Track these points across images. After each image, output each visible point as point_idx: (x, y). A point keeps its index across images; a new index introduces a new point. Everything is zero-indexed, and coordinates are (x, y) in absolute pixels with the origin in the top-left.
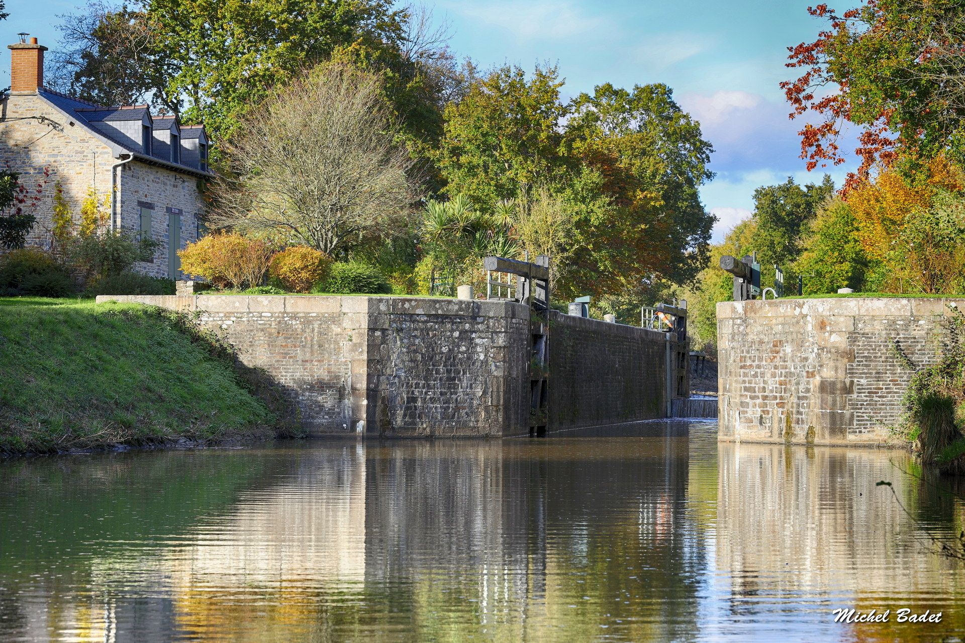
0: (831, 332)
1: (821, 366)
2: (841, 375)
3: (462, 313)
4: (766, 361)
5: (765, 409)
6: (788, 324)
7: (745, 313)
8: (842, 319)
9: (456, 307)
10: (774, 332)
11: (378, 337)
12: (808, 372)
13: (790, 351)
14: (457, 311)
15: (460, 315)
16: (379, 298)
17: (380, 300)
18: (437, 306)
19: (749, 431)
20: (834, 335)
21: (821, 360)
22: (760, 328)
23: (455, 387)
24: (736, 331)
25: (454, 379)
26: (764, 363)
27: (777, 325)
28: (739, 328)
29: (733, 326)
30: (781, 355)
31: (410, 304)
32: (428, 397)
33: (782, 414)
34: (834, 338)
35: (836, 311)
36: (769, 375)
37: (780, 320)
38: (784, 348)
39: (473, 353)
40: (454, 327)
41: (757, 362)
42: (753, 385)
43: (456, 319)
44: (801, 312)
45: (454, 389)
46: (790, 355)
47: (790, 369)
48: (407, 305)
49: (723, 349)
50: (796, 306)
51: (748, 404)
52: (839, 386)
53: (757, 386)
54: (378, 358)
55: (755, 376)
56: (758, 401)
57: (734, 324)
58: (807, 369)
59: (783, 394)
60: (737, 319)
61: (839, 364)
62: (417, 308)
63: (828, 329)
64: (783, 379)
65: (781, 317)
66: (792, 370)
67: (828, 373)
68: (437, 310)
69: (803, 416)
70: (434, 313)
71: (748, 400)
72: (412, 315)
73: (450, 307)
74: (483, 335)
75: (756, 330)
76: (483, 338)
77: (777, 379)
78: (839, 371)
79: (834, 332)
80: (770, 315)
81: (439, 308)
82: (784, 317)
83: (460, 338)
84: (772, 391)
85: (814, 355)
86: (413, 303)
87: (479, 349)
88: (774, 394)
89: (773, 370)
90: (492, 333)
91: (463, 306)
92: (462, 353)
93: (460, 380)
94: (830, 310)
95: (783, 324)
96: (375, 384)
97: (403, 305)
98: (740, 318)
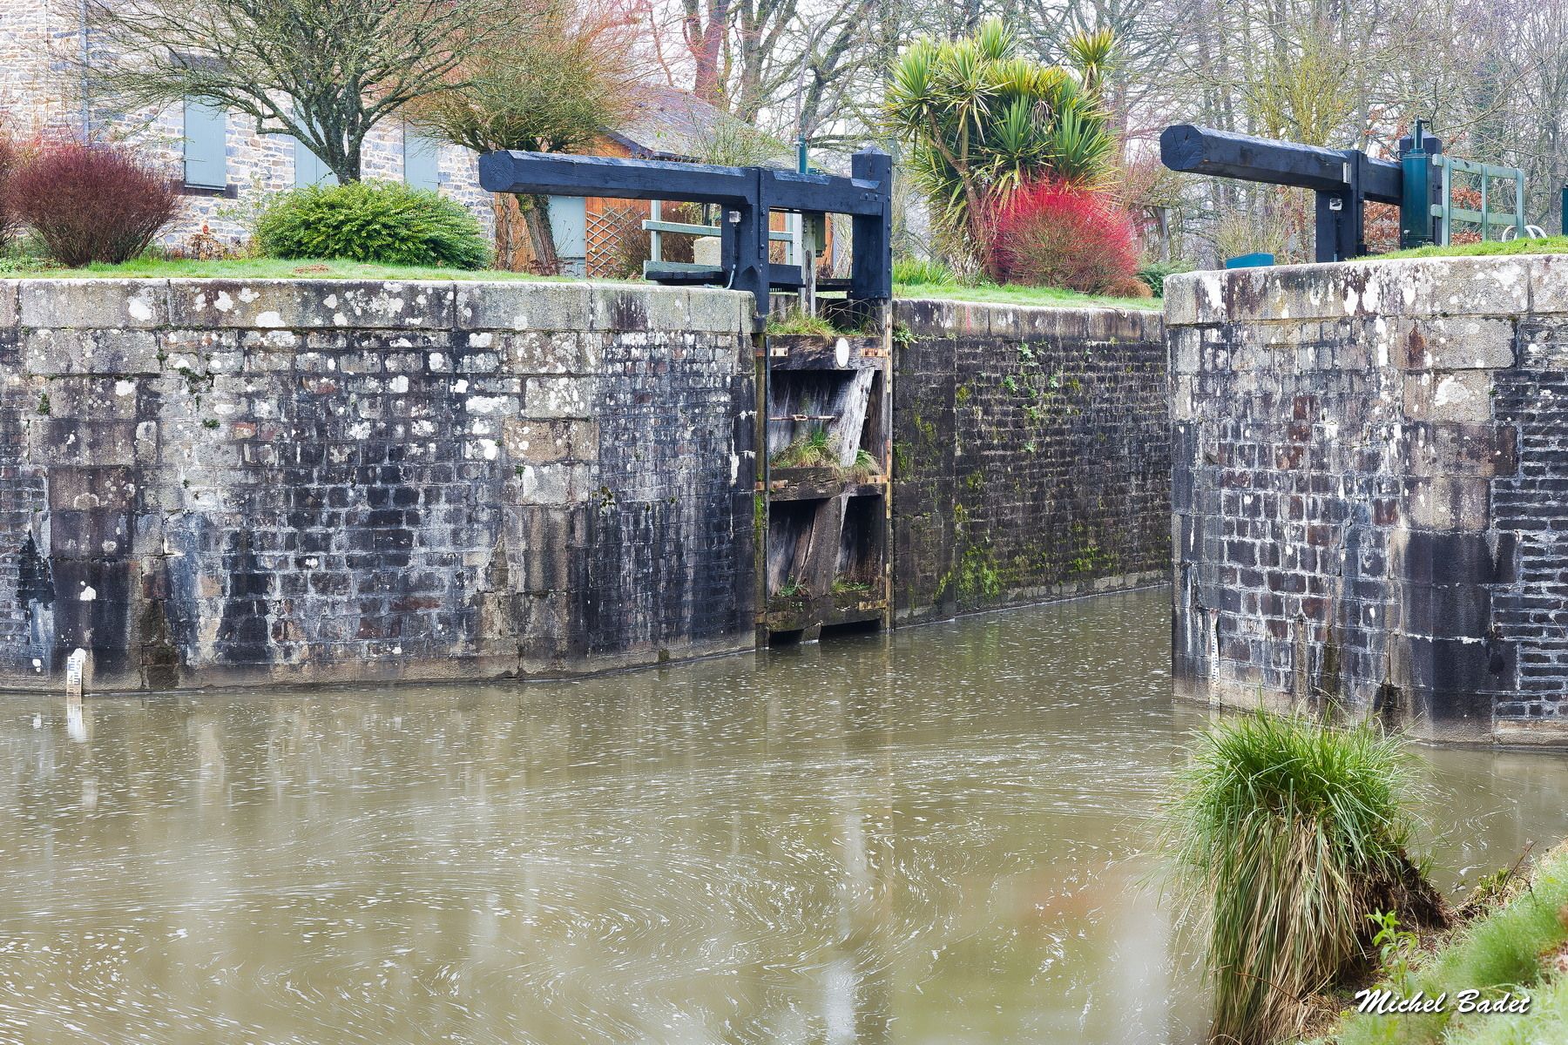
0: (1439, 372)
1: (1411, 484)
2: (1471, 518)
3: (417, 321)
4: (1279, 465)
5: (1277, 618)
6: (1331, 345)
7: (1229, 310)
8: (1473, 328)
9: (397, 305)
10: (1297, 372)
11: (128, 398)
12: (1378, 503)
13: (1334, 434)
14: (399, 316)
15: (411, 328)
16: (125, 282)
17: (133, 290)
18: (331, 301)
19: (1241, 685)
20: (1447, 382)
21: (1412, 465)
22: (1264, 358)
23: (401, 542)
24: (1208, 367)
25: (395, 518)
26: (1274, 470)
27: (1304, 345)
28: (1215, 356)
29: (1202, 351)
30: (1314, 444)
31: (234, 298)
32: (309, 573)
33: (1317, 638)
34: (1447, 393)
35: (1454, 300)
36: (1286, 510)
37: (1311, 331)
38: (1322, 424)
39: (463, 438)
40: (391, 364)
41: (1257, 468)
42: (1248, 540)
43: (397, 338)
44: (1360, 305)
45: (399, 547)
46: (1334, 445)
47: (1335, 491)
48: (224, 302)
49: (1181, 423)
50: (1347, 284)
51: (1237, 596)
52: (1466, 555)
53: (1258, 542)
54: (127, 459)
55: (1253, 510)
56: (1263, 590)
57: (1204, 345)
58: (1376, 496)
59: (1318, 573)
60: (1210, 326)
61: (1464, 478)
62: (260, 310)
63: (1429, 361)
64: (1317, 523)
65: (1312, 320)
66: (1341, 494)
67: (1432, 510)
68: (329, 313)
69: (1368, 650)
70: (318, 322)
71: (1237, 586)
72: (242, 332)
73: (375, 305)
74: (492, 385)
75: (1253, 364)
76: (492, 395)
77: (1304, 522)
78: (1466, 502)
79: (1447, 371)
80: (1285, 314)
81: (338, 309)
82: (1321, 320)
83: (412, 396)
84: (1292, 562)
85: (1393, 447)
86: (247, 296)
87: (478, 428)
88: (1299, 571)
89: (1294, 493)
90: (524, 378)
91: (421, 300)
92: (423, 441)
93: (414, 519)
94: (1433, 297)
95: (1319, 345)
96: (119, 539)
97: (209, 302)
98: (1217, 325)
